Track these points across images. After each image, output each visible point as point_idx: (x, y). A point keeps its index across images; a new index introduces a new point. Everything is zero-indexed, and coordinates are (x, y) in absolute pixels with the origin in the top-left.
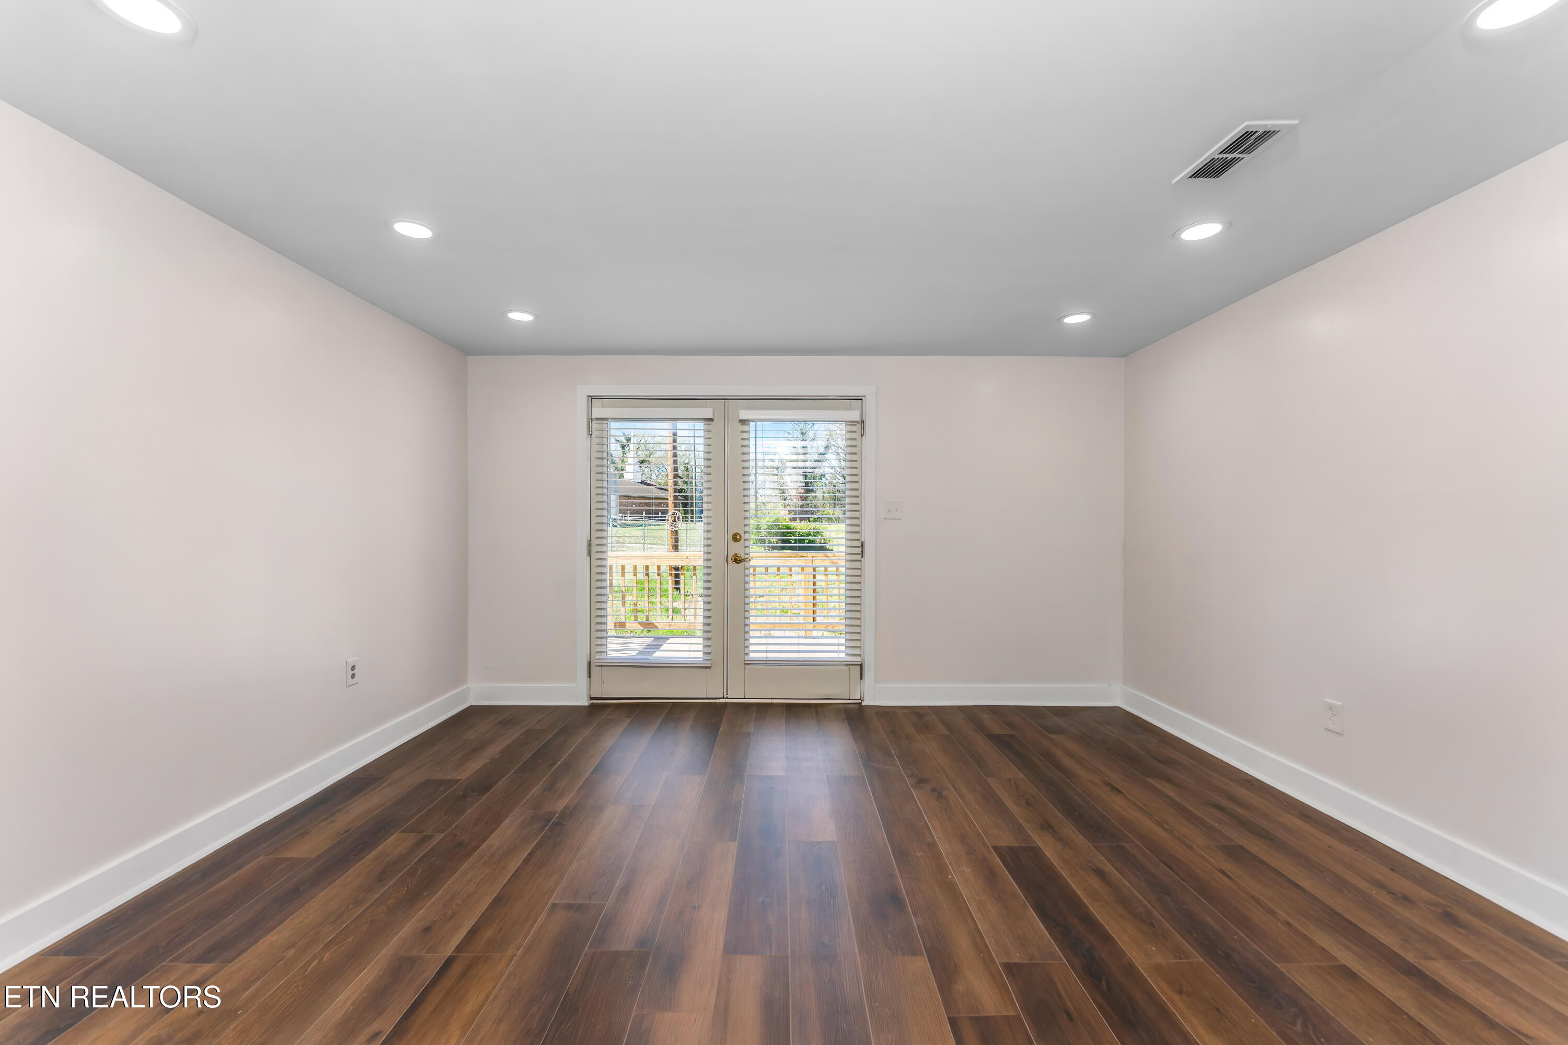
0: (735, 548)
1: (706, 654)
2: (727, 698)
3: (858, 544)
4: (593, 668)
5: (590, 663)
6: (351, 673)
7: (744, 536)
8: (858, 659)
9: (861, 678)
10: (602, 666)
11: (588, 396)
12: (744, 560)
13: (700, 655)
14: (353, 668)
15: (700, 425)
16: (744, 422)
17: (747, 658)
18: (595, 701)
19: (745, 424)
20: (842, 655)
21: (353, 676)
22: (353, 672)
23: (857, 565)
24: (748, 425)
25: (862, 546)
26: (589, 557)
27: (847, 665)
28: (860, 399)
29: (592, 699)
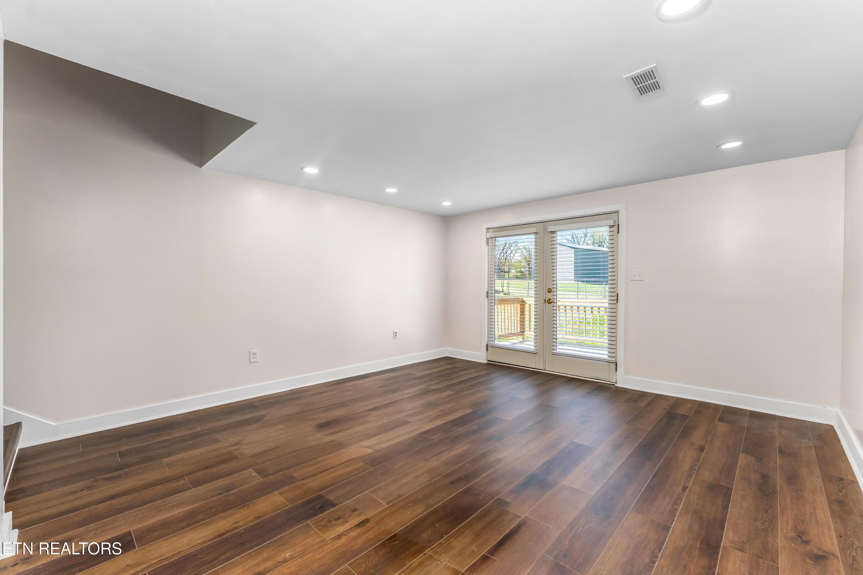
0: (549, 296)
1: (535, 347)
2: (545, 370)
3: (615, 294)
4: (489, 348)
5: (487, 345)
6: (395, 334)
7: (553, 290)
8: (614, 359)
9: (616, 371)
10: (492, 347)
11: (487, 228)
12: (553, 302)
13: (533, 347)
14: (396, 333)
15: (533, 236)
16: (553, 232)
17: (554, 351)
18: (489, 362)
19: (554, 233)
20: (606, 357)
21: (396, 336)
22: (396, 334)
23: (614, 306)
24: (555, 233)
25: (617, 296)
26: (487, 299)
27: (608, 362)
28: (617, 212)
29: (488, 361)
